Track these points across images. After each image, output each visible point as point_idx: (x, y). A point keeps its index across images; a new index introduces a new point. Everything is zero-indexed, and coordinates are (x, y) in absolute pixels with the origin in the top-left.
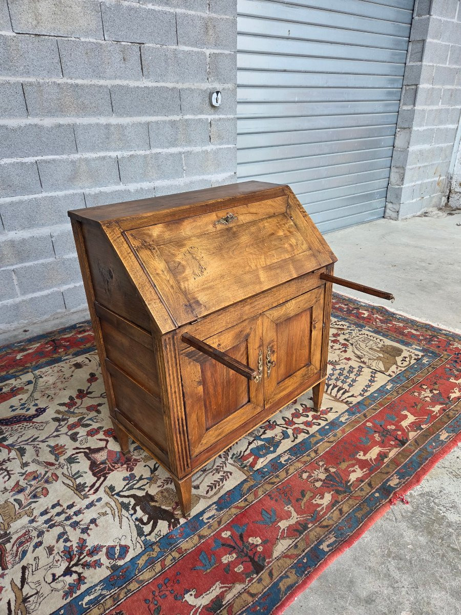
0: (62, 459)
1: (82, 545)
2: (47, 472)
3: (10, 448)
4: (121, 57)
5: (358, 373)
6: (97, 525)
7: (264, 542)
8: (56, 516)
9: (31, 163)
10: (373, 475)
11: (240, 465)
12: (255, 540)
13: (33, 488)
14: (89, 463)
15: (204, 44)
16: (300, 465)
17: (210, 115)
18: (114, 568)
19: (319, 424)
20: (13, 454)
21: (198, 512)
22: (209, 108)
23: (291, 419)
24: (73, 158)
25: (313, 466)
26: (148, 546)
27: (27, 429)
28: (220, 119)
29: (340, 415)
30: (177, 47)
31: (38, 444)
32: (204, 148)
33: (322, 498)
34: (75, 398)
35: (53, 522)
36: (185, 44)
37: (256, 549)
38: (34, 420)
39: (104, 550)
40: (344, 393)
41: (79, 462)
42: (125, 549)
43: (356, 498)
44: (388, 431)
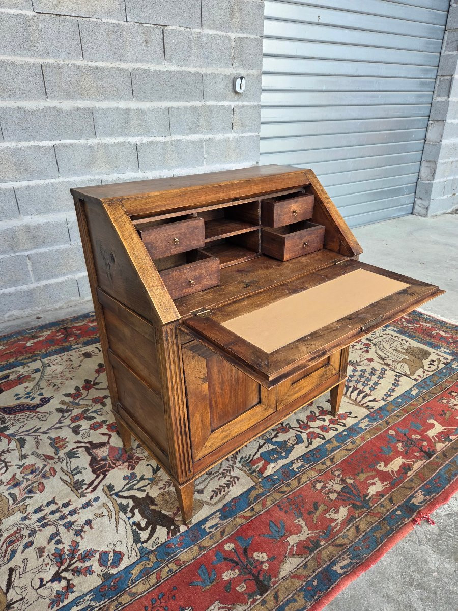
0: (62, 453)
1: (75, 549)
2: (45, 466)
3: (11, 438)
4: (144, 39)
5: (381, 376)
6: (91, 528)
7: (271, 559)
8: (50, 514)
9: (49, 146)
10: (395, 490)
11: (248, 470)
12: (261, 556)
13: (29, 482)
14: (89, 458)
15: (229, 28)
16: (314, 474)
17: (233, 101)
18: (106, 577)
19: (337, 430)
20: (13, 445)
21: (200, 519)
22: (233, 94)
23: (306, 423)
24: (91, 143)
25: (328, 475)
26: (144, 555)
27: (29, 419)
28: (243, 106)
29: (360, 421)
30: (201, 30)
31: (39, 436)
32: (226, 136)
33: (337, 512)
34: (81, 389)
35: (46, 521)
36: (209, 27)
37: (262, 567)
38: (38, 410)
39: (97, 555)
40: (364, 397)
41: (79, 457)
42: (119, 556)
43: (376, 514)
44: (412, 440)
